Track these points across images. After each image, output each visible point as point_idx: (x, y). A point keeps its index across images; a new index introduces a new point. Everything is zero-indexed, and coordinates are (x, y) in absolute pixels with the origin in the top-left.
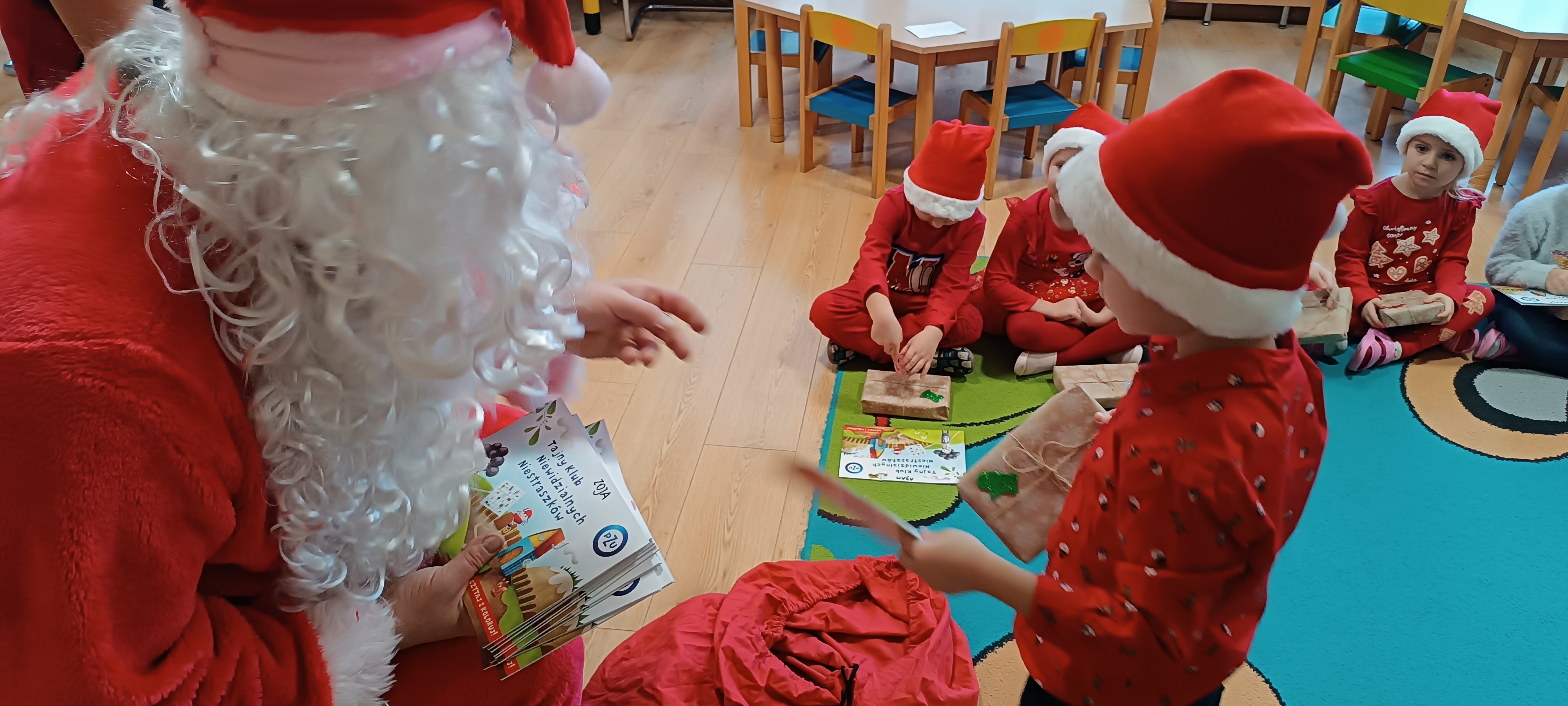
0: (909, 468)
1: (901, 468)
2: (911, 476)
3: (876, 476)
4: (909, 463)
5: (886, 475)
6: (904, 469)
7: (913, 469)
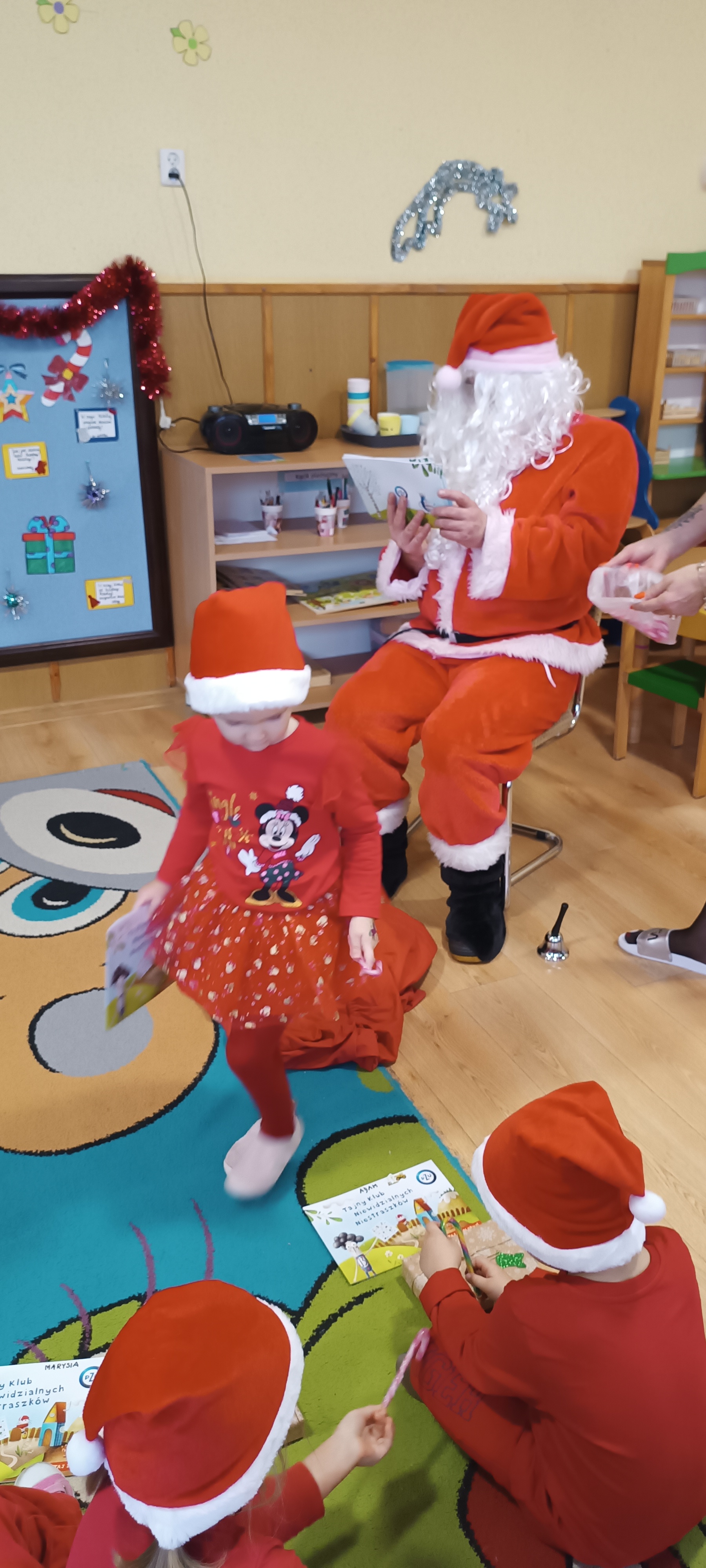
0: (374, 1202)
1: (381, 1199)
2: (364, 1196)
3: (399, 1178)
4: (378, 1210)
5: (390, 1184)
6: (379, 1200)
7: (369, 1204)
